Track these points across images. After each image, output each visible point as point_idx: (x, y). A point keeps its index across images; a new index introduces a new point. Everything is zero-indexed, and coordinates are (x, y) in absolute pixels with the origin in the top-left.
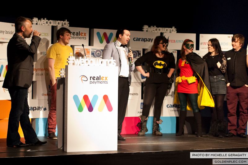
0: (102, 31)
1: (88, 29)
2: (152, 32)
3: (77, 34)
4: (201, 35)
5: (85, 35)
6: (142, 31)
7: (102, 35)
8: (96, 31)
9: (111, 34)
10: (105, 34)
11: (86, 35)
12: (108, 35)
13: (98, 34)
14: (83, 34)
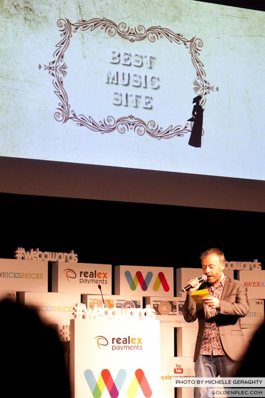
0: (133, 269)
1: (110, 266)
3: (92, 275)
5: (105, 276)
7: (133, 275)
8: (123, 269)
9: (150, 275)
10: (139, 274)
12: (144, 277)
13: (128, 274)
14: (102, 275)
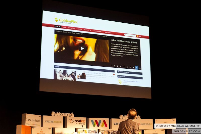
0: (94, 119)
1: (86, 118)
2: (125, 119)
3: (79, 121)
4: (156, 120)
6: (119, 118)
7: (94, 121)
8: (91, 119)
9: (100, 121)
10: (96, 121)
11: (85, 122)
12: (98, 122)
13: (92, 121)
14: (83, 121)
